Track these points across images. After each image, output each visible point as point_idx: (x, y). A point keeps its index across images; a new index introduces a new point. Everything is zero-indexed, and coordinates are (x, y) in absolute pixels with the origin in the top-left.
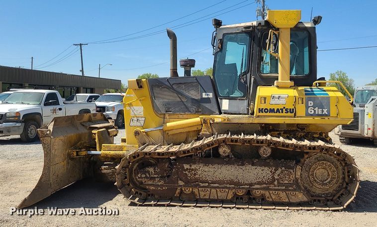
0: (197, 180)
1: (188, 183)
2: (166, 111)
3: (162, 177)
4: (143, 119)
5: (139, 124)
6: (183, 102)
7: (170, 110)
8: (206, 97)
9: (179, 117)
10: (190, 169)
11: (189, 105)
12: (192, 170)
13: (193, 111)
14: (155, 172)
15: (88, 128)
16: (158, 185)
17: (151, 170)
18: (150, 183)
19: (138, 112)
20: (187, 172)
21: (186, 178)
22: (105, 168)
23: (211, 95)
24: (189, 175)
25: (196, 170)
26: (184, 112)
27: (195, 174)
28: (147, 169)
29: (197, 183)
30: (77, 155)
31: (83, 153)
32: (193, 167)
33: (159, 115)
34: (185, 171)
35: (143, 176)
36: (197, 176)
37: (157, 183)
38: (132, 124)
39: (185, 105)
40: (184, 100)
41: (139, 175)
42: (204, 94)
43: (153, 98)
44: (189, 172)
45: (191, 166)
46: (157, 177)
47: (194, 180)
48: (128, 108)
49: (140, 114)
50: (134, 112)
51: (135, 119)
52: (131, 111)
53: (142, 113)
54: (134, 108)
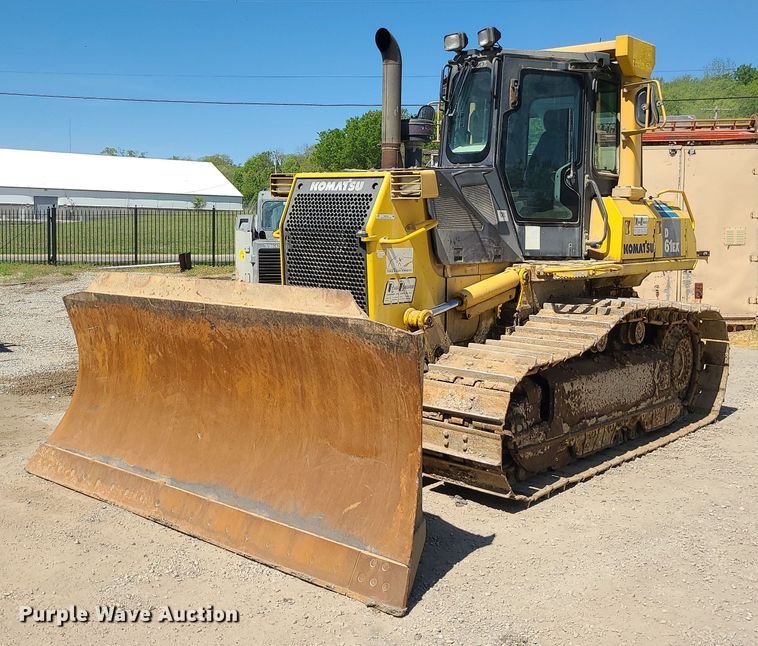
0: (583, 415)
1: (573, 425)
4: (413, 282)
5: (403, 297)
6: (477, 233)
7: (460, 255)
8: (503, 219)
9: (466, 271)
10: (572, 393)
11: (486, 241)
12: (575, 393)
13: (492, 254)
14: (526, 413)
17: (521, 410)
18: (527, 444)
20: (569, 401)
21: (571, 414)
23: (506, 216)
24: (573, 407)
25: (579, 391)
26: (480, 259)
27: (579, 403)
29: (584, 421)
32: (575, 387)
34: (567, 397)
36: (582, 406)
37: (536, 440)
38: (388, 298)
39: (481, 241)
40: (479, 228)
42: (499, 213)
44: (572, 399)
47: (579, 416)
48: (380, 253)
49: (406, 268)
50: (393, 265)
51: (396, 283)
52: (388, 262)
53: (411, 266)
54: (393, 253)
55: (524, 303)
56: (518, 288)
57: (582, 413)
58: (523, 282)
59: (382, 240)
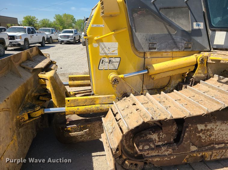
0: (212, 142)
1: (201, 147)
2: (150, 49)
3: (169, 144)
4: (118, 60)
5: (111, 67)
6: (171, 35)
7: (155, 47)
8: (197, 28)
9: (162, 55)
10: (205, 130)
11: (178, 39)
12: (208, 130)
13: (182, 47)
14: (159, 138)
15: (31, 71)
16: (165, 155)
17: (154, 136)
18: (154, 154)
19: (111, 50)
20: (201, 134)
21: (200, 141)
22: (72, 128)
23: (202, 26)
24: (204, 137)
25: (212, 129)
26: (171, 48)
27: (210, 136)
28: (149, 136)
29: (212, 145)
30: (30, 117)
31: (38, 113)
32: (209, 127)
33: (138, 54)
34: (199, 132)
35: (147, 147)
36: (212, 137)
37: (164, 153)
38: (102, 67)
39: (173, 39)
40: (173, 32)
41: (141, 148)
42: (195, 24)
43: (134, 30)
44: (204, 133)
45: (206, 126)
46: (163, 145)
47: (208, 143)
48: (95, 45)
49: (114, 53)
50: (104, 51)
51: (107, 60)
52: (101, 49)
53: (116, 52)
54: (104, 45)
55: (199, 73)
56: (196, 65)
57: (211, 141)
58: (199, 63)
59: (96, 38)
